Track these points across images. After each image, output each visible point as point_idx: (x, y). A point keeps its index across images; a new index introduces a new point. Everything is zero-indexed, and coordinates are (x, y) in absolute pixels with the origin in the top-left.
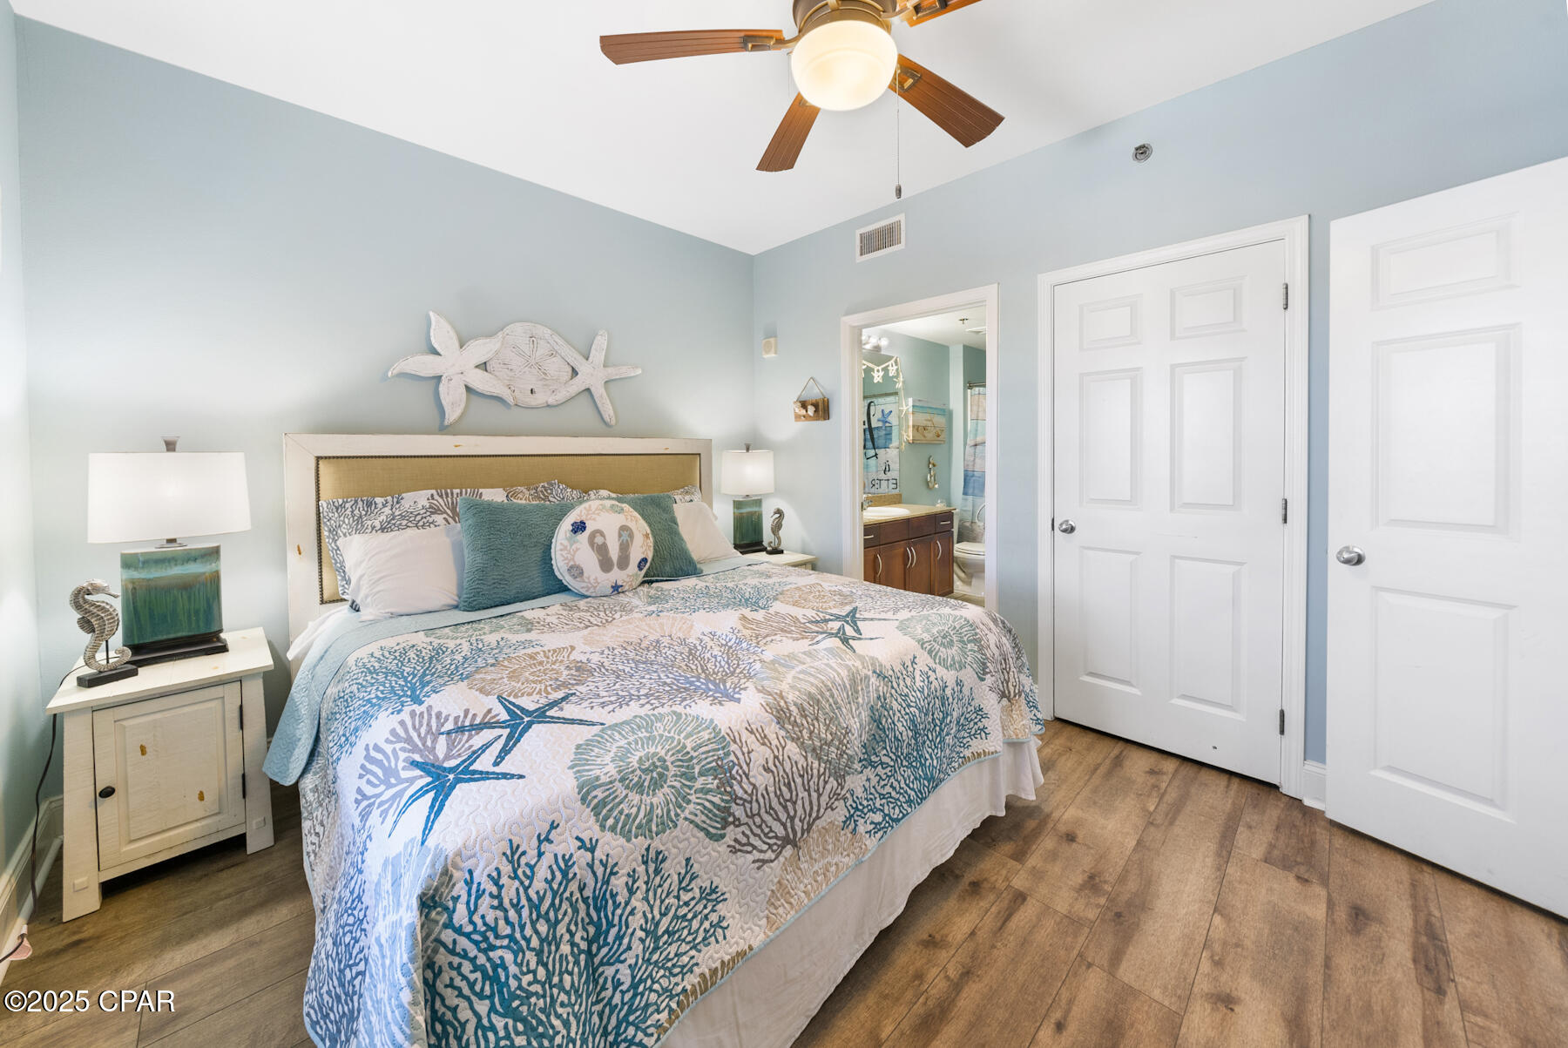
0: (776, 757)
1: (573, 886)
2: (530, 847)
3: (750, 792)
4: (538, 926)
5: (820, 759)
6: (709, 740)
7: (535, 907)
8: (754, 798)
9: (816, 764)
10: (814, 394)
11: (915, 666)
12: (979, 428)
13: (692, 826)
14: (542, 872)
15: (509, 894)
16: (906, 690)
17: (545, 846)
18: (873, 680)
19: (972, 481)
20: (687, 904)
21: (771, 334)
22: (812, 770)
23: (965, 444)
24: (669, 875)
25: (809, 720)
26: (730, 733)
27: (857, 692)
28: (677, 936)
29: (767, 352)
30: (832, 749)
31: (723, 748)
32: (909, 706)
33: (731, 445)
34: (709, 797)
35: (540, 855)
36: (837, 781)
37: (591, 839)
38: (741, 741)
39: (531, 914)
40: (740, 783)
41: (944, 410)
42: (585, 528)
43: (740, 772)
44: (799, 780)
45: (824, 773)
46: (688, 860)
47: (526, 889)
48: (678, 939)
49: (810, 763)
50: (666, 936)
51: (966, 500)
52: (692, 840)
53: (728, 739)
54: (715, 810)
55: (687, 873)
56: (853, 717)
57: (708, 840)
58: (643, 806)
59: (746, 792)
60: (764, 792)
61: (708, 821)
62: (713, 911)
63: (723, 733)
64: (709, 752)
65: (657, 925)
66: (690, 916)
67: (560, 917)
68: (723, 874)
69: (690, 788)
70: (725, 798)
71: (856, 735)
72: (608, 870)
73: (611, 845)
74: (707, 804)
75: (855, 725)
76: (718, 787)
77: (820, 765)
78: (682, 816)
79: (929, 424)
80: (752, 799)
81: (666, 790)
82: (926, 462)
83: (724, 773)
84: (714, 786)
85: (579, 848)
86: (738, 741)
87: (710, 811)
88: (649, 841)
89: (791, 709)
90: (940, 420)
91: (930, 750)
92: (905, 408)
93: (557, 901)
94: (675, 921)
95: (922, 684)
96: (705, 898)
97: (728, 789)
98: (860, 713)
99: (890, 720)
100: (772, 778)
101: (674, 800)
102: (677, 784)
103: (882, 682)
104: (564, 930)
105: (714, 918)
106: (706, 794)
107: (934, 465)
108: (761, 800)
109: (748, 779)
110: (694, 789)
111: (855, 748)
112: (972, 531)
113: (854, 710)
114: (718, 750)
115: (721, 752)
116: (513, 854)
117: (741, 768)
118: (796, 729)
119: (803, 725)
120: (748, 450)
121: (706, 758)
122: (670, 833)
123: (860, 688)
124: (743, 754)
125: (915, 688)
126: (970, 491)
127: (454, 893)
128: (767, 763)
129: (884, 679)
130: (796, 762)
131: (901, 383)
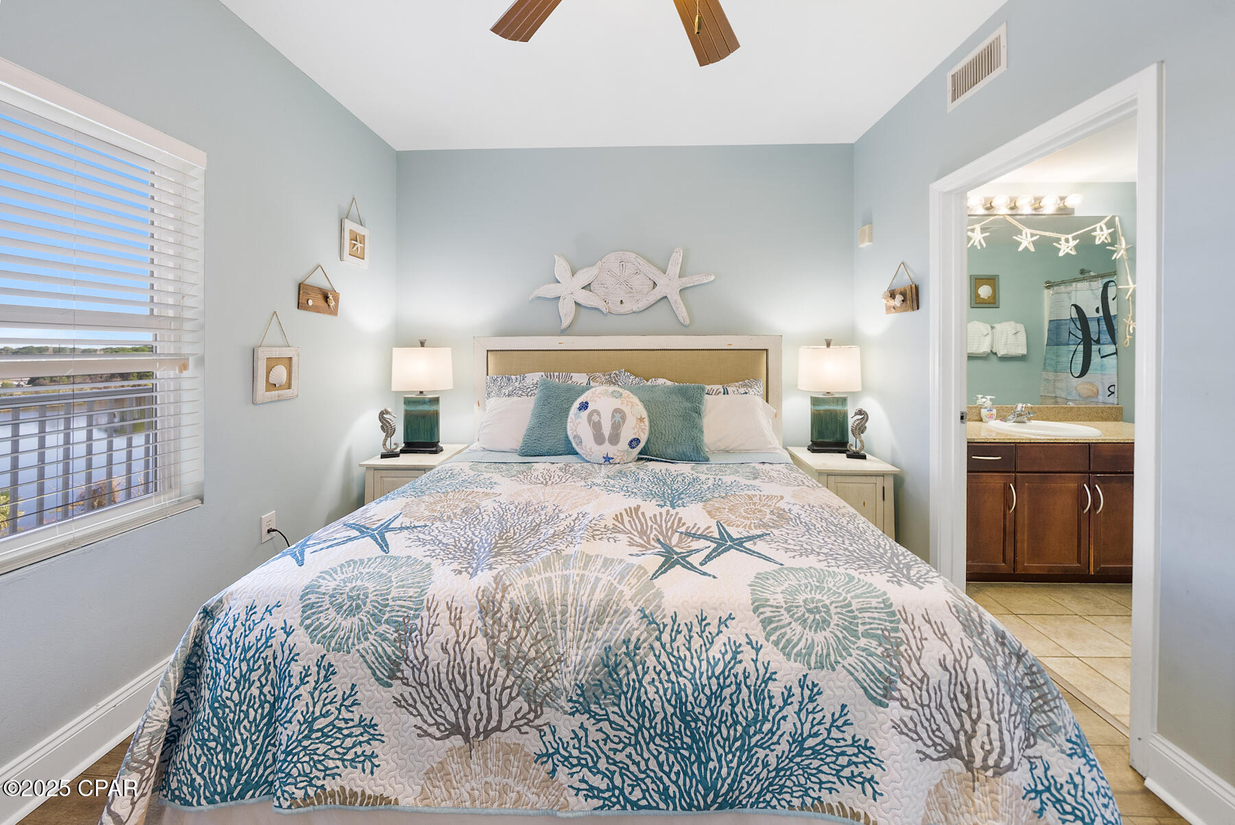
0: (457, 642)
1: (269, 652)
2: (260, 610)
3: (421, 660)
4: (242, 664)
5: (509, 670)
6: (411, 597)
7: (245, 650)
8: (424, 668)
9: (503, 673)
10: (904, 281)
11: (723, 628)
13: (361, 659)
14: (257, 632)
15: (236, 635)
16: (683, 652)
17: (267, 615)
18: (633, 619)
20: (346, 721)
21: (868, 221)
22: (496, 676)
24: (335, 688)
25: (518, 625)
26: (430, 602)
27: (601, 623)
28: (329, 740)
29: (862, 242)
30: (530, 667)
31: (416, 610)
32: (679, 674)
33: (811, 341)
34: (383, 644)
35: (262, 619)
36: (530, 705)
37: (291, 627)
38: (434, 611)
39: (241, 654)
40: (415, 647)
42: (587, 407)
43: (419, 637)
44: (477, 678)
45: (511, 687)
46: (354, 686)
47: (246, 636)
48: (329, 743)
49: (495, 668)
50: (319, 734)
52: (360, 671)
53: (425, 604)
54: (385, 658)
55: (350, 696)
56: (578, 648)
57: (373, 679)
58: (334, 623)
59: (417, 659)
60: (435, 669)
61: (377, 664)
62: (368, 742)
63: (425, 597)
64: (404, 607)
65: (315, 719)
66: (345, 732)
67: (256, 668)
68: (385, 717)
69: (374, 628)
70: (397, 652)
71: (571, 668)
72: (292, 655)
73: (301, 638)
74: (380, 649)
75: (574, 657)
76: (395, 640)
77: (507, 676)
78: (357, 647)
80: (421, 668)
81: (356, 620)
83: (405, 631)
84: (392, 638)
85: (282, 628)
86: (432, 610)
87: (381, 657)
88: (325, 652)
89: (503, 604)
91: (720, 751)
93: (257, 656)
94: (331, 727)
95: (718, 656)
96: (363, 727)
97: (403, 647)
98: (589, 647)
99: (633, 676)
100: (447, 661)
101: (357, 631)
102: (365, 619)
103: (643, 627)
104: (256, 678)
105: (368, 749)
106: (383, 641)
108: (431, 675)
109: (423, 648)
110: (376, 631)
111: (566, 680)
113: (583, 640)
114: (411, 609)
115: (412, 612)
116: (251, 609)
117: (421, 635)
118: (496, 627)
119: (506, 626)
120: (828, 345)
121: (398, 611)
122: (343, 655)
123: (608, 620)
124: (429, 624)
125: (704, 656)
127: (219, 616)
128: (447, 644)
129: (650, 623)
130: (478, 659)
131: (1122, 252)
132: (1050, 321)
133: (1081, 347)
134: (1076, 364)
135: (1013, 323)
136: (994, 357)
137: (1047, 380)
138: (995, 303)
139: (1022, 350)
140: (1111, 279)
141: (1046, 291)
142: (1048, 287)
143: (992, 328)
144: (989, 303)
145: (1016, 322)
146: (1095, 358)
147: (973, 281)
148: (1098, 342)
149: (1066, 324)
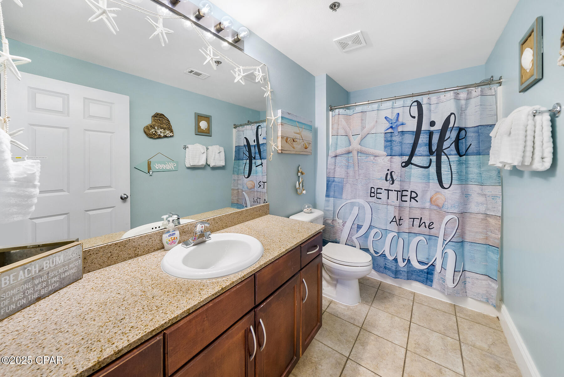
12: (339, 143)
19: (333, 185)
23: (328, 155)
41: (311, 126)
51: (328, 201)
79: (298, 136)
82: (296, 171)
90: (307, 135)
92: (273, 118)
107: (302, 173)
112: (333, 227)
126: (332, 193)
131: (269, 92)
132: (236, 146)
133: (248, 161)
134: (246, 170)
135: (218, 146)
136: (209, 167)
137: (234, 180)
138: (209, 133)
139: (222, 163)
140: (260, 125)
141: (234, 129)
142: (235, 128)
143: (207, 149)
144: (206, 133)
145: (220, 146)
146: (254, 167)
147: (197, 117)
148: (255, 158)
149: (242, 149)
